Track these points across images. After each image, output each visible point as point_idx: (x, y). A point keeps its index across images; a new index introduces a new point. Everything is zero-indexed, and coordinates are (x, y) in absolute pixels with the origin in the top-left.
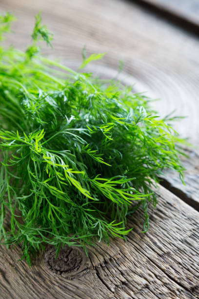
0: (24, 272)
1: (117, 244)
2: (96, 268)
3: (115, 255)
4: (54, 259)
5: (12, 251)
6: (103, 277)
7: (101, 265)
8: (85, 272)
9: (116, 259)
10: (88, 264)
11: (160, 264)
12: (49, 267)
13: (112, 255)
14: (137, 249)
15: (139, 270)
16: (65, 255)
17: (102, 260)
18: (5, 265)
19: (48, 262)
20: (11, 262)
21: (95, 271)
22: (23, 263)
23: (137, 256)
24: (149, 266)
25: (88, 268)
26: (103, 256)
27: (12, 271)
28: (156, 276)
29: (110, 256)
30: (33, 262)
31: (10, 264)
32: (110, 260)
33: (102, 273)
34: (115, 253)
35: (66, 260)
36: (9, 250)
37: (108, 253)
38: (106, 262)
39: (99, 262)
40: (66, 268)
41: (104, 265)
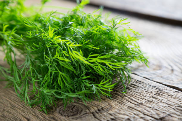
0: (43, 118)
1: (106, 101)
2: (93, 113)
3: (105, 106)
4: (63, 110)
5: (34, 109)
6: (98, 117)
7: (96, 112)
8: (85, 115)
9: (106, 108)
10: (87, 111)
11: (136, 108)
12: (60, 114)
13: (103, 106)
14: (120, 103)
15: (122, 112)
16: (71, 108)
17: (96, 109)
18: (30, 115)
19: (59, 112)
20: (34, 114)
21: (92, 115)
22: (42, 114)
23: (120, 106)
24: (129, 110)
25: (87, 113)
26: (97, 108)
27: (34, 118)
28: (135, 114)
29: (102, 107)
30: (49, 113)
31: (33, 115)
32: (102, 109)
33: (97, 115)
34: (105, 105)
35: (71, 111)
36: (32, 109)
37: (100, 106)
38: (99, 110)
39: (94, 110)
40: (72, 114)
41: (98, 111)
